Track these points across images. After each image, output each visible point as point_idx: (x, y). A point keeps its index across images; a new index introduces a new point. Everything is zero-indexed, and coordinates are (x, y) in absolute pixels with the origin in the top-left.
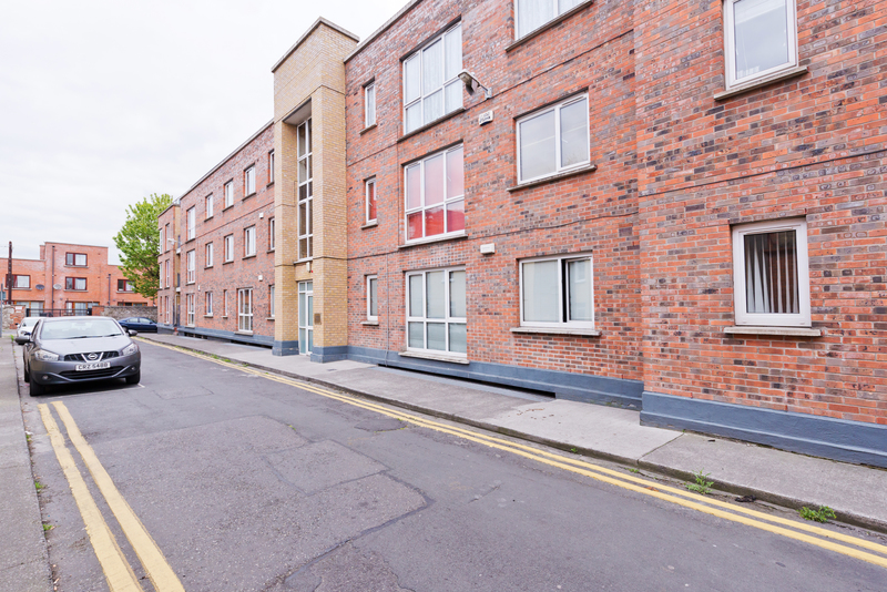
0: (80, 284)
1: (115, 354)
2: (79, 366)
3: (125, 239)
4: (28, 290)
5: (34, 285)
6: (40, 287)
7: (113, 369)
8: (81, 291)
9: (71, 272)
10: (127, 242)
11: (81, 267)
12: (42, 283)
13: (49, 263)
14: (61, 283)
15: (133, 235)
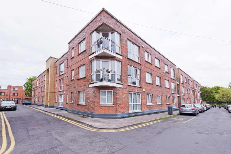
0: (16, 95)
1: (12, 106)
2: (7, 107)
3: (26, 85)
4: (4, 96)
5: (5, 95)
6: (7, 95)
7: (12, 108)
8: (16, 96)
9: (14, 92)
10: (26, 86)
11: (16, 91)
12: (7, 94)
13: (9, 90)
14: (12, 94)
15: (28, 85)
